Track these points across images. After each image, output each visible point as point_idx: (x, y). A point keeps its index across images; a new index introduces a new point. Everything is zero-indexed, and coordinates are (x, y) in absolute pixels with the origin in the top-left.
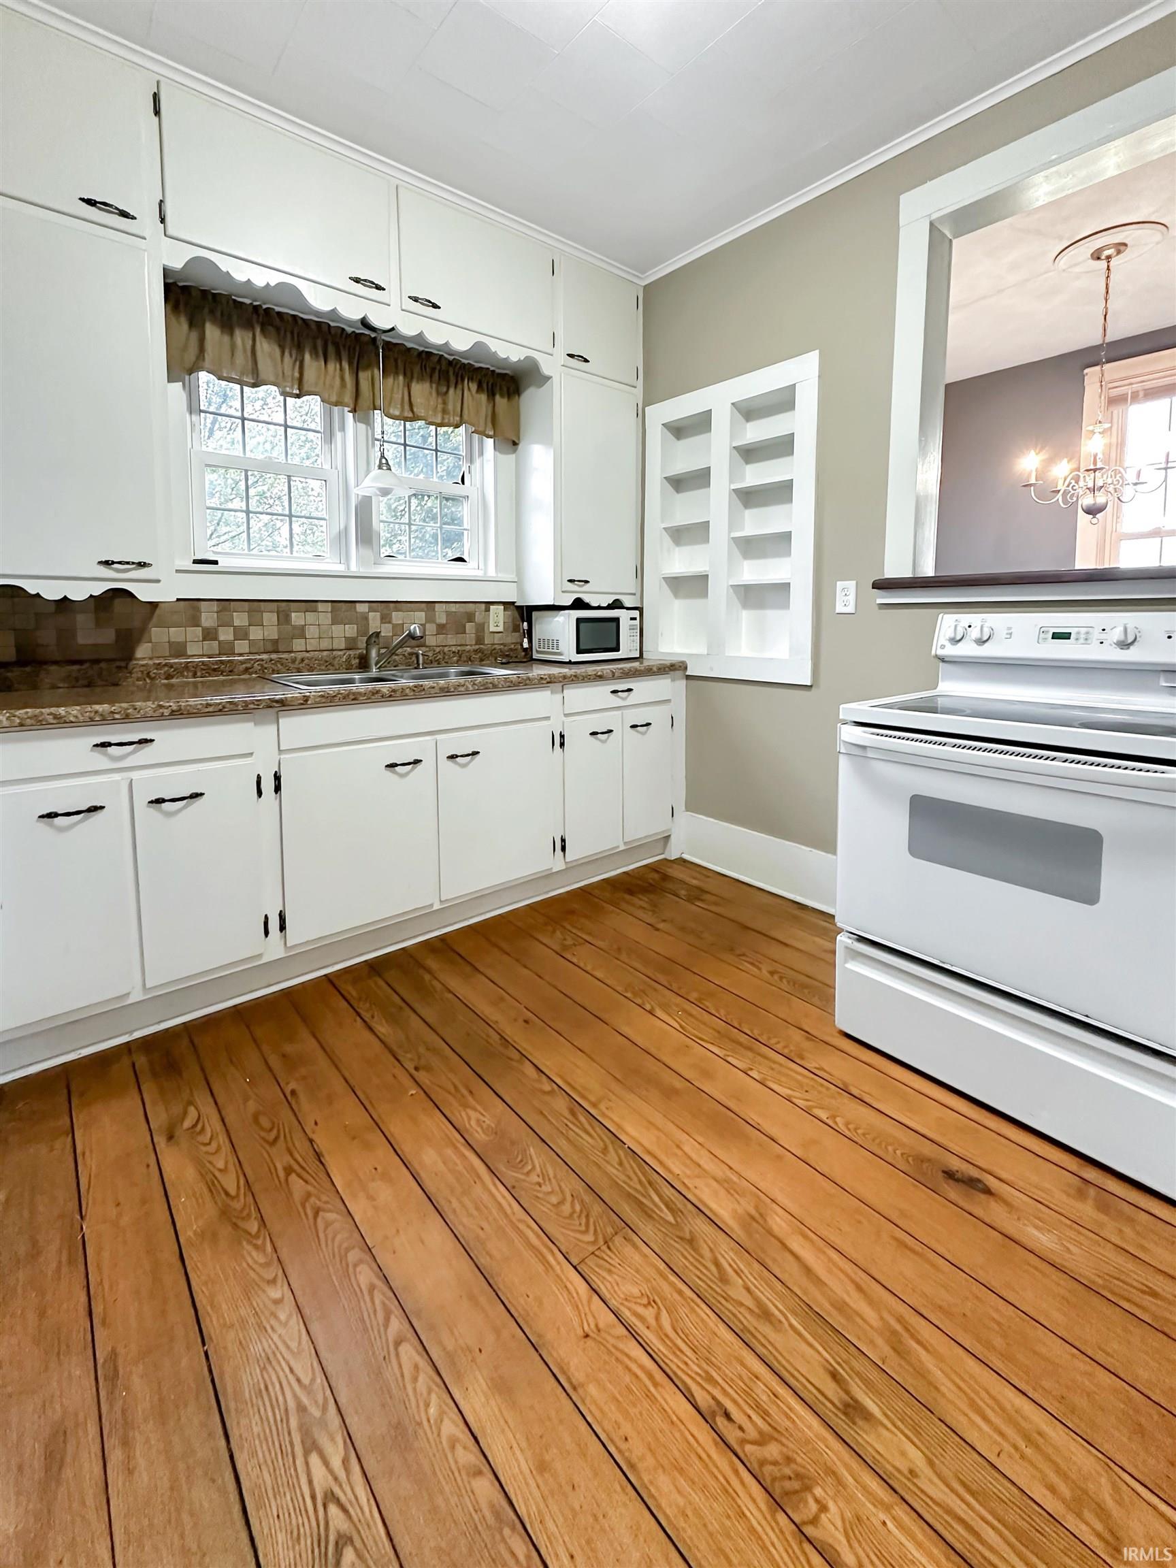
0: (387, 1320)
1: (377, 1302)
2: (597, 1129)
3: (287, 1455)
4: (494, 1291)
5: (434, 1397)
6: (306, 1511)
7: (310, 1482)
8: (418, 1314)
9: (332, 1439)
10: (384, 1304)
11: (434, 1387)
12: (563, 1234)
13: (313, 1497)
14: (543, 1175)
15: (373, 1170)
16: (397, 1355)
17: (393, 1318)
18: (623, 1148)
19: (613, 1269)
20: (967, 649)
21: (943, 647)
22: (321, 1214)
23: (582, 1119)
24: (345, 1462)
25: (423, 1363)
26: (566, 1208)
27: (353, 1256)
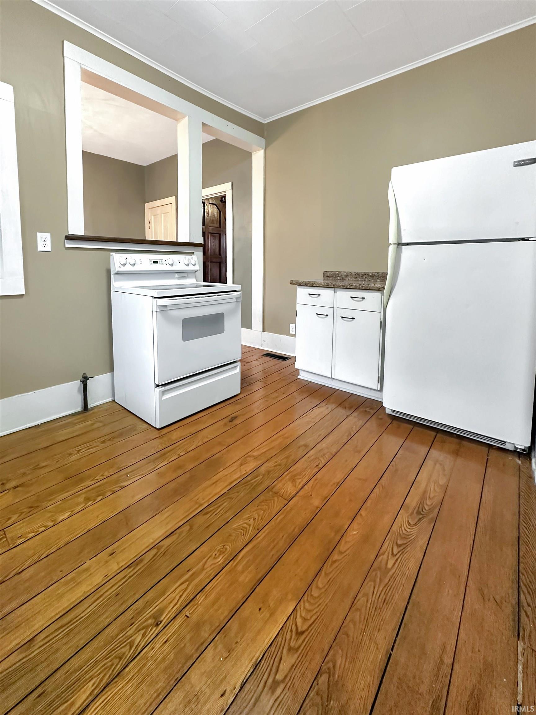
0: (335, 561)
1: (331, 569)
2: (217, 502)
3: (395, 577)
4: (307, 525)
5: (351, 534)
6: (400, 561)
7: (395, 563)
8: (328, 550)
9: (381, 562)
10: (330, 567)
11: (348, 535)
12: (277, 507)
13: (397, 560)
14: (249, 518)
15: (261, 610)
16: (345, 552)
17: (334, 559)
18: (228, 493)
19: (285, 491)
20: (128, 268)
21: (120, 267)
22: (300, 630)
23: (211, 509)
24: (383, 554)
25: (343, 542)
26: (265, 507)
27: (315, 593)
